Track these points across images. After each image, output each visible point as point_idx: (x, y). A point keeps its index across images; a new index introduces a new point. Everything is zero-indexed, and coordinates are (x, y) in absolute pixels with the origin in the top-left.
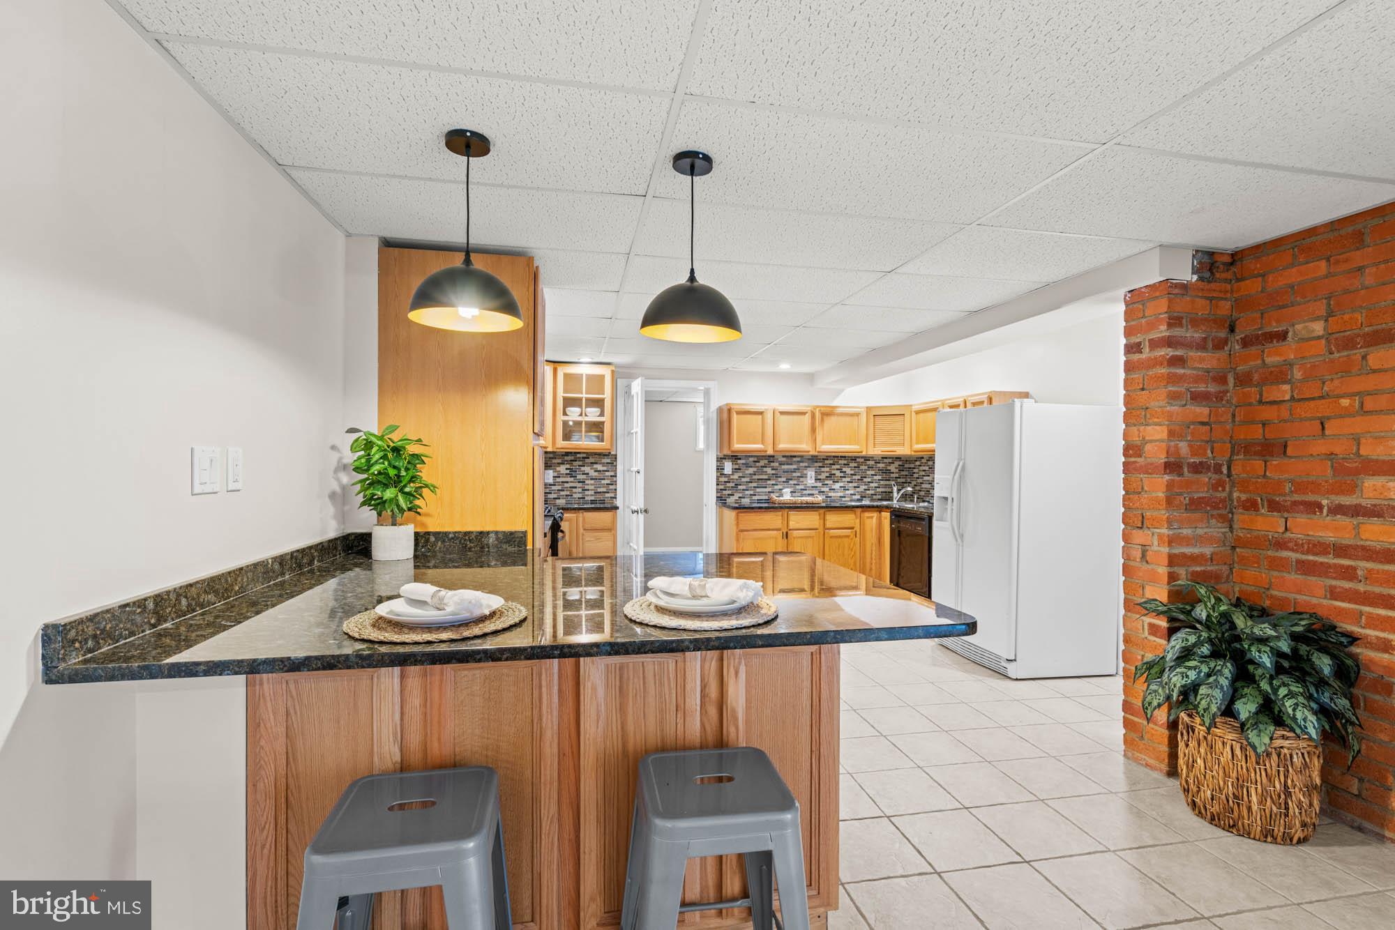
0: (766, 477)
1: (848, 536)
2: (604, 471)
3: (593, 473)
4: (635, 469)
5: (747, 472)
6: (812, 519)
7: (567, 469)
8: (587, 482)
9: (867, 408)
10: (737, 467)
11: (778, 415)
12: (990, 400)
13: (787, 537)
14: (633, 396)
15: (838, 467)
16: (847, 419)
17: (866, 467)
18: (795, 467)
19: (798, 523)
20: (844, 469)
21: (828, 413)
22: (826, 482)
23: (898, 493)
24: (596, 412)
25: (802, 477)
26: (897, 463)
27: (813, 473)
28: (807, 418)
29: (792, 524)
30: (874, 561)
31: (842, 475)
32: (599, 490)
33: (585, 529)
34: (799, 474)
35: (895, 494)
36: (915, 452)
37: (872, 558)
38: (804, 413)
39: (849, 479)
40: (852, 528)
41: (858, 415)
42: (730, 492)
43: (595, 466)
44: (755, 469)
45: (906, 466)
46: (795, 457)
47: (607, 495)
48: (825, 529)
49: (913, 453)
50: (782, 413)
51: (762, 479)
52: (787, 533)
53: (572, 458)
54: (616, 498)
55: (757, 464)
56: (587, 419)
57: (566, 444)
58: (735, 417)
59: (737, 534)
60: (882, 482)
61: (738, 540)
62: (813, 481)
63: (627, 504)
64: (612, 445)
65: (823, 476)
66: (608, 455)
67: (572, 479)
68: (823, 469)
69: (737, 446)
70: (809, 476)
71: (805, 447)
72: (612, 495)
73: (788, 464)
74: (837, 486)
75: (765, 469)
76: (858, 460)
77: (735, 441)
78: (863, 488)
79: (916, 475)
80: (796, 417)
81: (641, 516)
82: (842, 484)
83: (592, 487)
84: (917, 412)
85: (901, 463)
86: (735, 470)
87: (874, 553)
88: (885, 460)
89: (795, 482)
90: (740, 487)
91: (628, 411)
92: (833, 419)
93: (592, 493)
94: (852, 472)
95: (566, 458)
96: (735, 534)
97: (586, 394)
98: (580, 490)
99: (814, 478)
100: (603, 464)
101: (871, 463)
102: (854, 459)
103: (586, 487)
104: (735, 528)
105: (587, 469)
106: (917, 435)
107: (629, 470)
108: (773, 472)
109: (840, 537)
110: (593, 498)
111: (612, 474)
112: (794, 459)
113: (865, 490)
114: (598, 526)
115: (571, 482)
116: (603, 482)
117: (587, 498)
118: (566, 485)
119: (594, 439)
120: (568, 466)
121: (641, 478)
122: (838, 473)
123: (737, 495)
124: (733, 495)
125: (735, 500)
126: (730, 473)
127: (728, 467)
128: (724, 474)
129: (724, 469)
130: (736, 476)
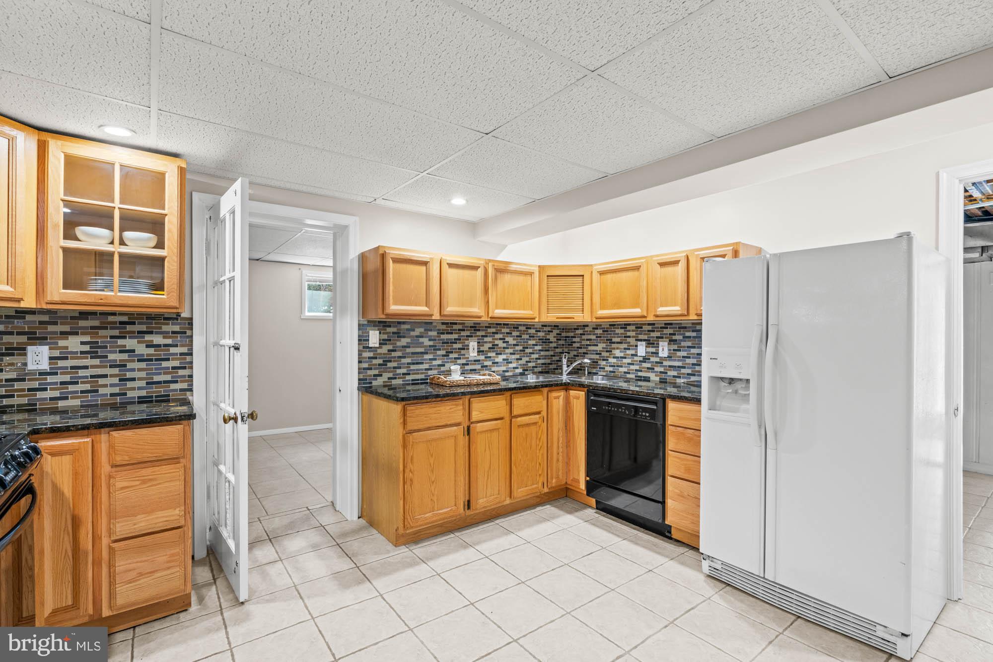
0: (422, 350)
1: (535, 423)
2: (165, 345)
3: (141, 350)
4: (228, 342)
5: (399, 344)
6: (496, 406)
7: (82, 343)
8: (130, 366)
9: (539, 266)
10: (385, 337)
11: (445, 267)
12: (736, 254)
13: (469, 434)
14: (223, 221)
15: (501, 336)
16: (521, 278)
17: (527, 337)
18: (455, 336)
19: (482, 412)
20: (507, 339)
21: (502, 269)
22: (489, 355)
23: (568, 366)
24: (149, 239)
25: (464, 349)
26: (556, 332)
27: (476, 344)
28: (480, 273)
29: (475, 416)
30: (561, 450)
31: (505, 345)
32: (156, 378)
33: (114, 466)
34: (460, 346)
35: (565, 368)
36: (596, 318)
37: (558, 447)
38: (475, 268)
39: (511, 351)
40: (539, 413)
41: (531, 274)
42: (376, 372)
43: (148, 338)
44: (409, 340)
45: (564, 334)
46: (456, 324)
47: (173, 386)
48: (512, 417)
49: (594, 320)
50: (451, 265)
51: (418, 353)
52: (469, 428)
53: (96, 323)
54: (191, 390)
55: (412, 333)
56: (124, 249)
57: (73, 294)
58: (391, 266)
59: (404, 436)
60: (542, 353)
61: (405, 446)
62: (476, 354)
63: (212, 397)
64: (180, 299)
65: (486, 347)
66: (175, 318)
67: (97, 362)
68: (486, 339)
69: (394, 308)
70: (471, 348)
71: (476, 310)
72: (185, 386)
73: (448, 333)
74: (500, 359)
75: (421, 340)
76: (521, 328)
77: (391, 301)
78: (525, 359)
79: (575, 345)
80: (467, 272)
81: (243, 428)
82: (504, 357)
83: (143, 374)
84: (602, 273)
85: (558, 331)
86: (383, 343)
87: (561, 439)
88: (545, 329)
89: (456, 355)
90: (389, 364)
91: (213, 248)
92: (507, 277)
93: (143, 383)
94: (515, 342)
95: (82, 323)
96: (401, 437)
97: (121, 203)
98: (116, 380)
99: (476, 350)
100: (165, 335)
101: (532, 331)
102: (516, 327)
103: (129, 375)
104: (401, 429)
105: (130, 343)
106: (602, 299)
107: (216, 344)
108: (431, 343)
109: (528, 425)
110: (143, 393)
111: (185, 350)
112: (455, 327)
113: (527, 362)
114: (146, 456)
115: (93, 367)
116: (165, 364)
117: (130, 394)
118: (81, 373)
119: (143, 288)
120: (87, 338)
121: (241, 360)
122: (501, 344)
123: (386, 376)
124: (381, 375)
125: (383, 382)
126: (377, 345)
127: (374, 338)
128: (368, 347)
129: (368, 340)
130: (385, 349)
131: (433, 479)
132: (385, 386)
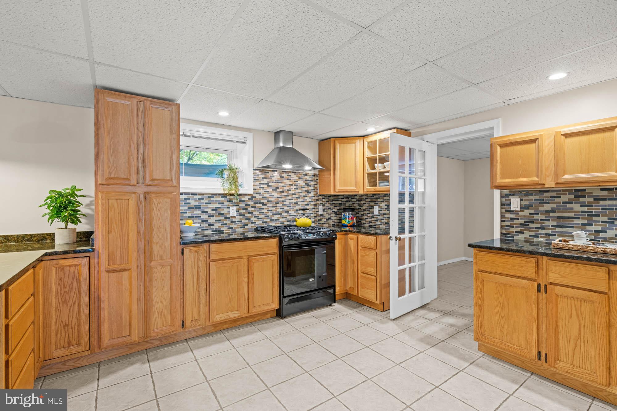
0: (572, 215)
5: (541, 209)
10: (527, 203)
42: (518, 230)
44: (554, 206)
55: (557, 200)
58: (499, 151)
69: (501, 181)
75: (570, 206)
77: (499, 176)
86: (522, 208)
90: (531, 225)
123: (527, 234)
124: (523, 233)
125: (525, 238)
126: (519, 209)
127: (515, 203)
128: (510, 211)
129: (510, 205)
130: (527, 212)
131: (503, 315)
132: (526, 241)
